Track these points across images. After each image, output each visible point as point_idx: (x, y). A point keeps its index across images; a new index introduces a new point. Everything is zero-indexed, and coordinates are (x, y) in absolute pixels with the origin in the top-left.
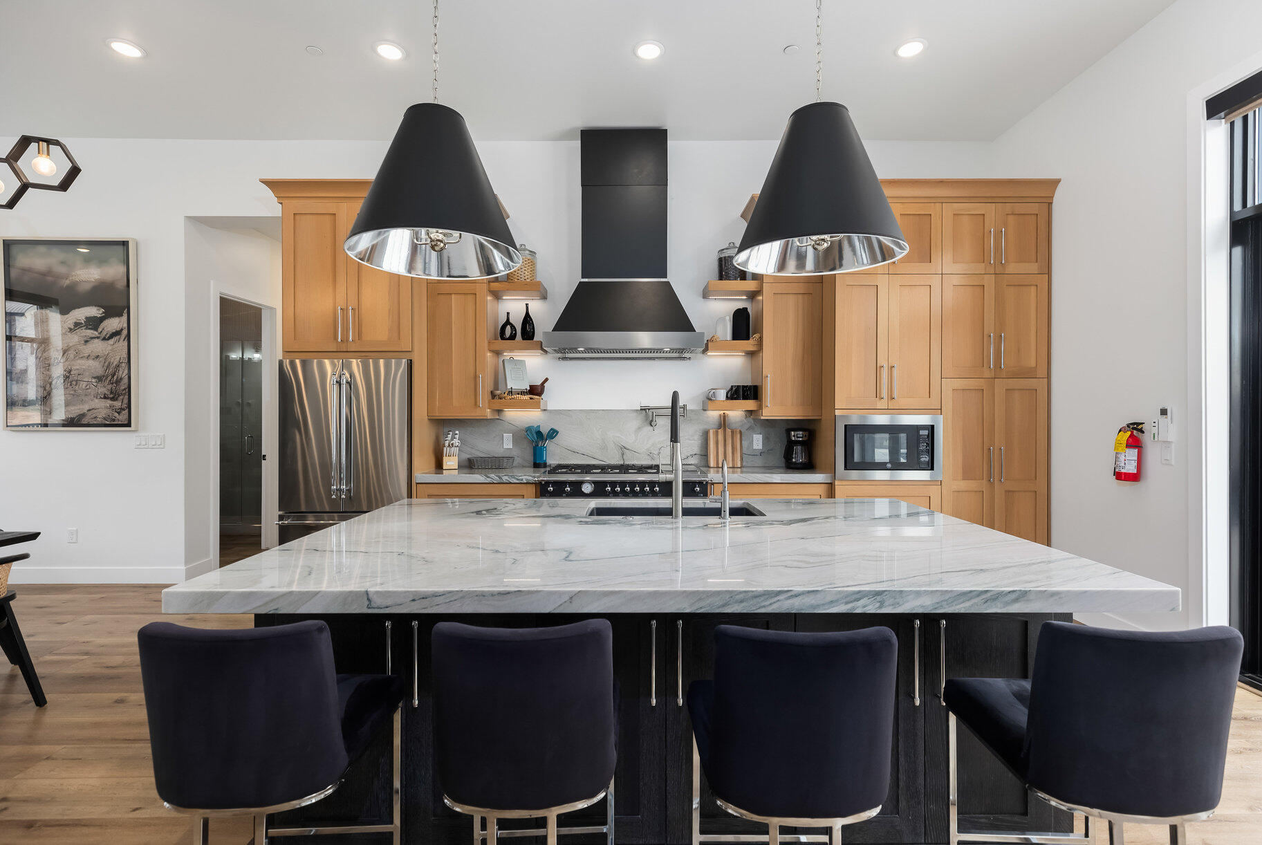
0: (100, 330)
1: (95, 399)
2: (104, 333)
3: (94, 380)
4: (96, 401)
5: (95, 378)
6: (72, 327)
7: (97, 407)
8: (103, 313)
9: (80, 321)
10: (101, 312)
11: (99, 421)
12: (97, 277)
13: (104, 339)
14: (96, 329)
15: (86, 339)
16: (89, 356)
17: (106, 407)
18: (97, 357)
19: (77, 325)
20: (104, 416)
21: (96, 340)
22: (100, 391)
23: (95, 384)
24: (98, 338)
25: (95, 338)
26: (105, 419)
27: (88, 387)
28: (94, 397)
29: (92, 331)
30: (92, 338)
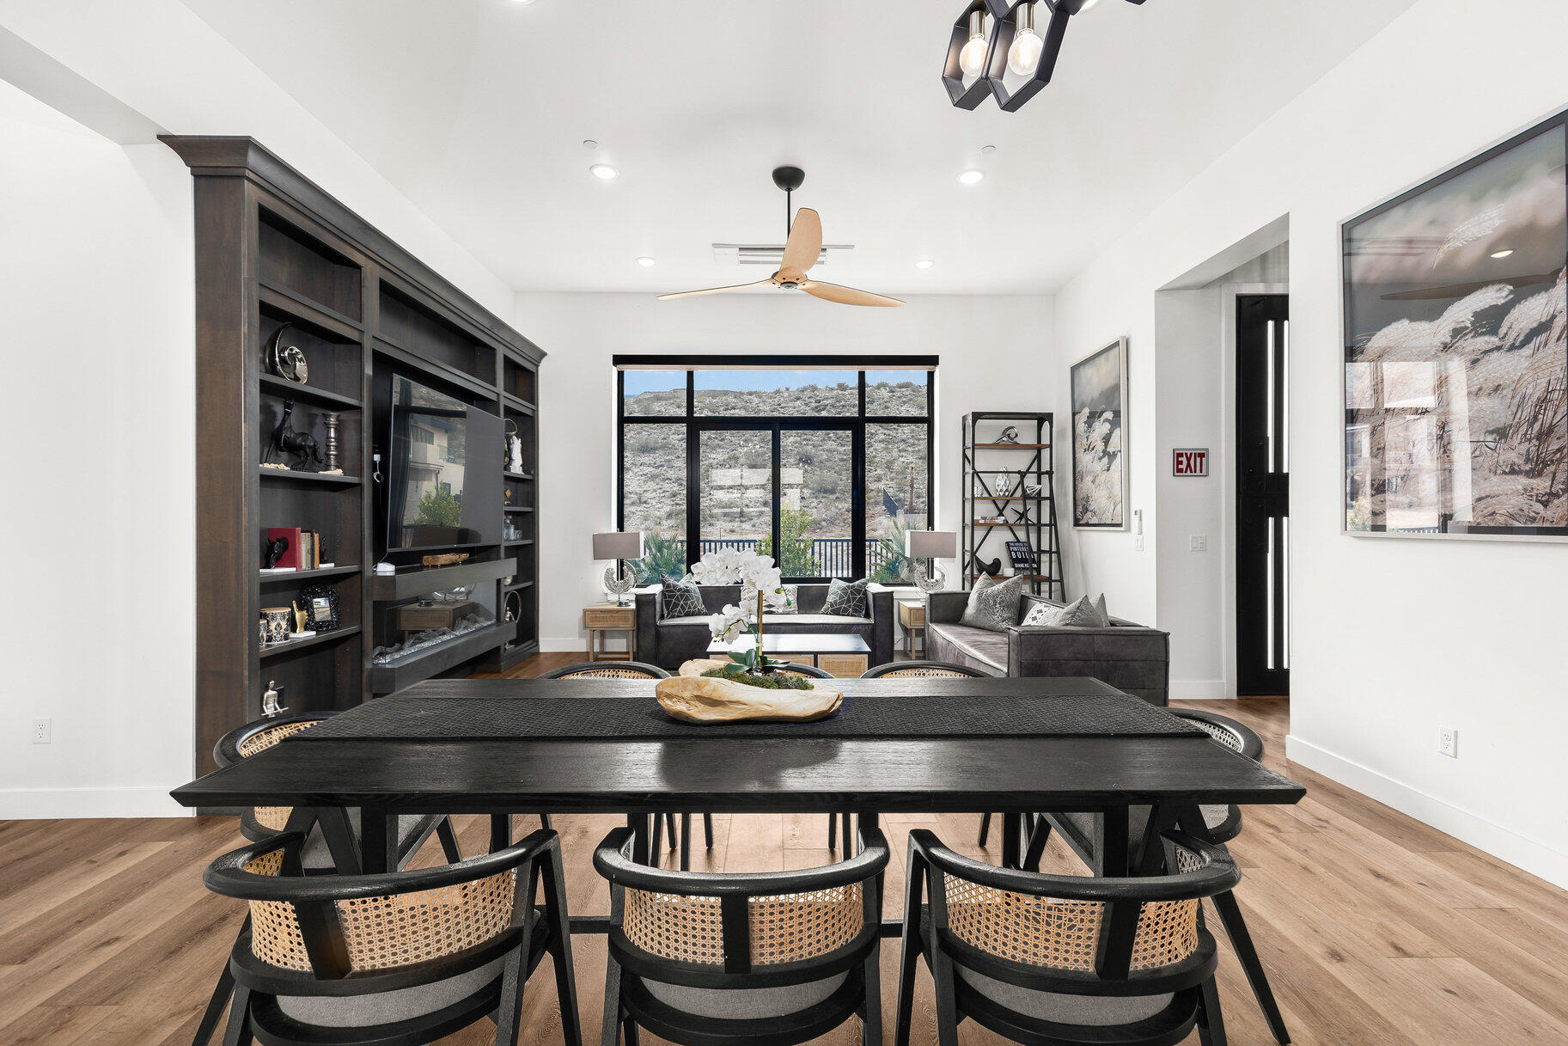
0: (1502, 331)
1: (1492, 475)
2: (1512, 335)
3: (1489, 438)
4: (1495, 479)
5: (1491, 432)
6: (1448, 340)
7: (1496, 490)
8: (1511, 292)
9: (1462, 325)
10: (1505, 293)
11: (1501, 521)
12: (1497, 223)
13: (1513, 348)
14: (1493, 331)
15: (1474, 357)
16: (1480, 389)
17: (1518, 493)
18: (1497, 388)
19: (1458, 333)
20: (1511, 510)
21: (1495, 355)
22: (1502, 458)
23: (1492, 445)
24: (1499, 348)
25: (1491, 351)
26: (1512, 516)
27: (1477, 453)
28: (1490, 471)
29: (1486, 338)
30: (1486, 352)
